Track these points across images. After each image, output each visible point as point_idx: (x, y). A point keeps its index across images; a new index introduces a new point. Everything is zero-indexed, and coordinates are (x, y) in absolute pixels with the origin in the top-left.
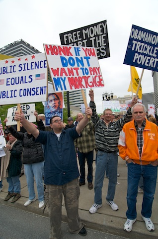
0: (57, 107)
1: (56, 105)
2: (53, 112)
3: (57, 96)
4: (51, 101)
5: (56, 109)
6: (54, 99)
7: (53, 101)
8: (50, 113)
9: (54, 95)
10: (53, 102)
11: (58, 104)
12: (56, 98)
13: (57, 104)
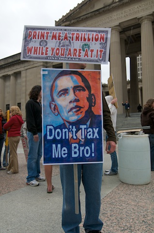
0: (84, 110)
1: (81, 104)
2: (72, 124)
3: (84, 80)
4: (65, 92)
5: (81, 116)
6: (75, 88)
7: (71, 92)
8: (62, 127)
9: (75, 77)
10: (71, 96)
11: (87, 104)
12: (82, 84)
13: (85, 104)
